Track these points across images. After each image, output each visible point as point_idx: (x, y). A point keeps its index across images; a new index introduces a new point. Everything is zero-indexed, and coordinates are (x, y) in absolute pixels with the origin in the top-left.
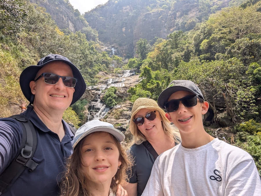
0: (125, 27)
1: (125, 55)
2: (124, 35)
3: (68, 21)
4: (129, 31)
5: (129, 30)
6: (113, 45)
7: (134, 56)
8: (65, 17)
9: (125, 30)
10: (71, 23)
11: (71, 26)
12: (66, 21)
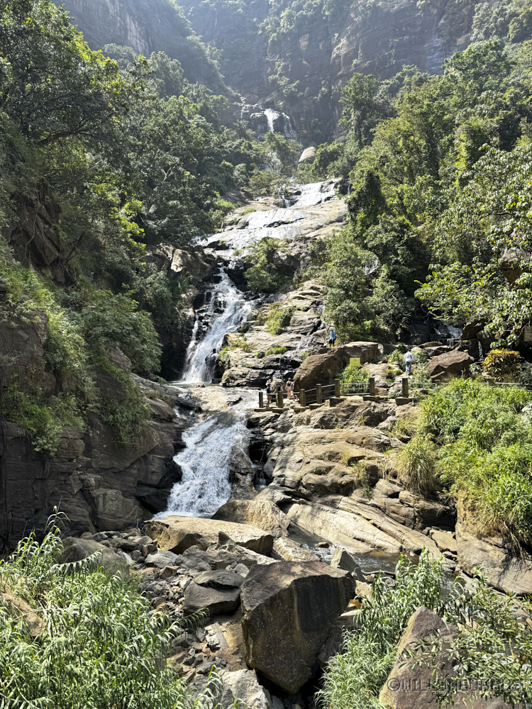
0: (305, 33)
1: (305, 132)
2: (305, 62)
3: (125, 16)
4: (321, 48)
5: (321, 45)
6: (268, 99)
7: (333, 134)
9: (306, 43)
10: (132, 24)
11: (135, 34)
12: (118, 18)
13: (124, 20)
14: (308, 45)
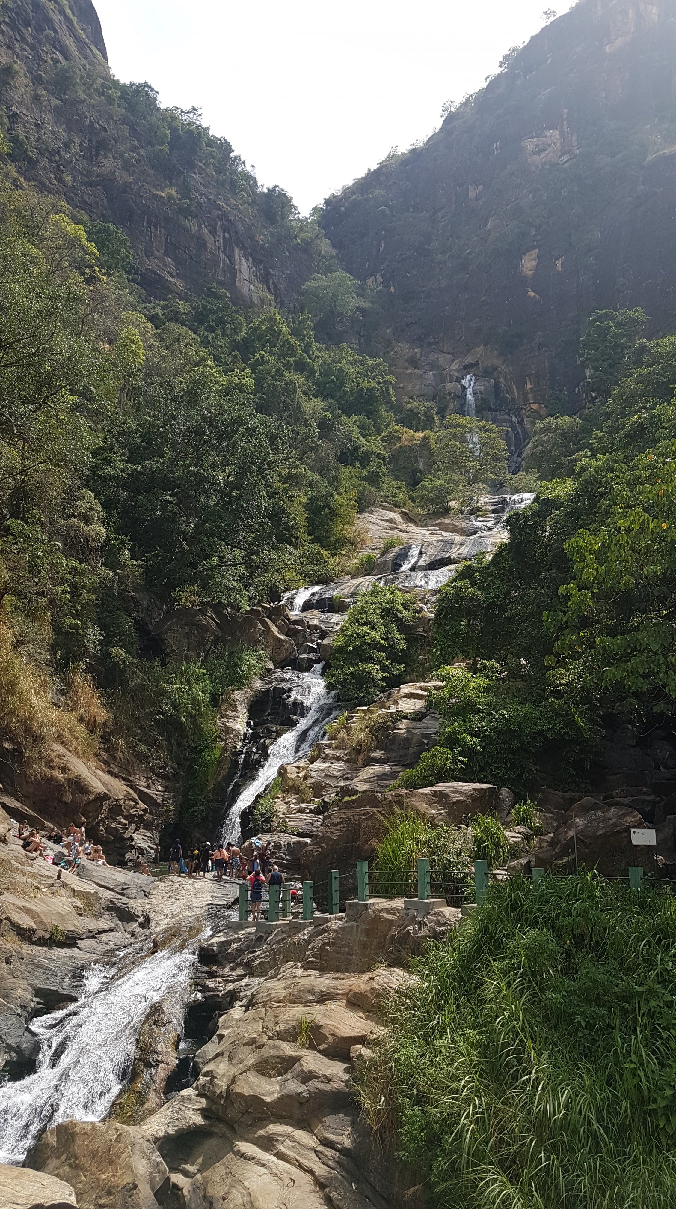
0: (533, 248)
1: (535, 407)
2: (532, 294)
3: (233, 251)
4: (559, 268)
5: (559, 263)
6: (469, 360)
8: (213, 232)
9: (534, 263)
10: (244, 262)
11: (246, 277)
12: (222, 255)
13: (231, 257)
14: (537, 266)
